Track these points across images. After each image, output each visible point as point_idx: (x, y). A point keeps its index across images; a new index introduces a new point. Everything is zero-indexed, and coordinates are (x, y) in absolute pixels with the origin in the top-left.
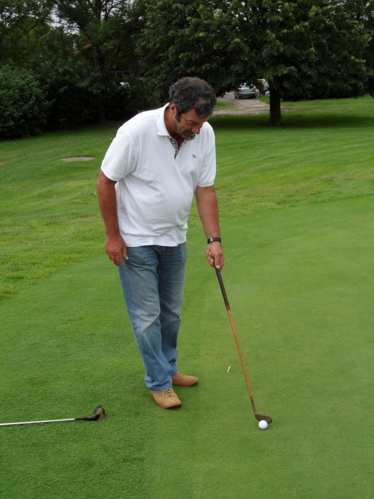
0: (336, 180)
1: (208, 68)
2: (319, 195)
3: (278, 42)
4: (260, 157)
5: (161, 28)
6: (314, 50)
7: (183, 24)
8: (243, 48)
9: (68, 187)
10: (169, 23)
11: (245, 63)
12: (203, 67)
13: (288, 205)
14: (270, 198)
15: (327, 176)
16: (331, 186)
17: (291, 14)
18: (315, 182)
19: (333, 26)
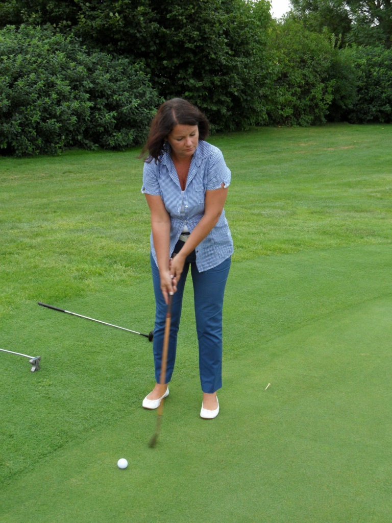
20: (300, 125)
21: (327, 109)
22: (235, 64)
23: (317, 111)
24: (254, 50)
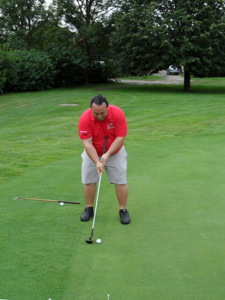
0: (212, 124)
1: (149, 56)
2: (200, 132)
3: (190, 43)
4: (173, 109)
5: (123, 32)
6: (211, 49)
7: (135, 30)
8: (169, 46)
9: (61, 120)
10: (128, 29)
11: (170, 55)
12: (146, 56)
13: (181, 136)
14: (172, 132)
15: (208, 122)
16: (209, 127)
17: (198, 27)
18: (200, 125)
19: (223, 35)
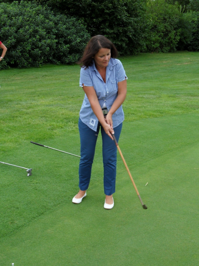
20: (163, 52)
21: (177, 44)
22: (130, 21)
23: (171, 45)
24: (140, 14)
